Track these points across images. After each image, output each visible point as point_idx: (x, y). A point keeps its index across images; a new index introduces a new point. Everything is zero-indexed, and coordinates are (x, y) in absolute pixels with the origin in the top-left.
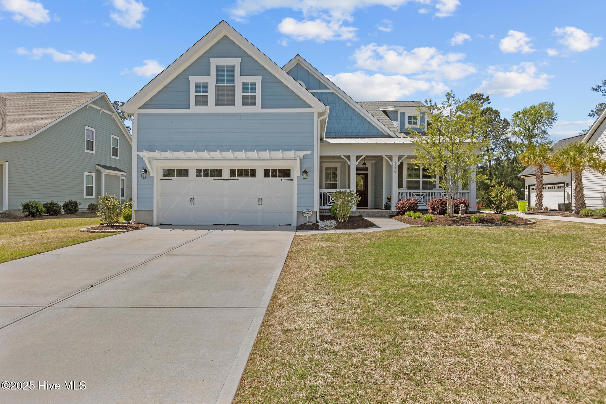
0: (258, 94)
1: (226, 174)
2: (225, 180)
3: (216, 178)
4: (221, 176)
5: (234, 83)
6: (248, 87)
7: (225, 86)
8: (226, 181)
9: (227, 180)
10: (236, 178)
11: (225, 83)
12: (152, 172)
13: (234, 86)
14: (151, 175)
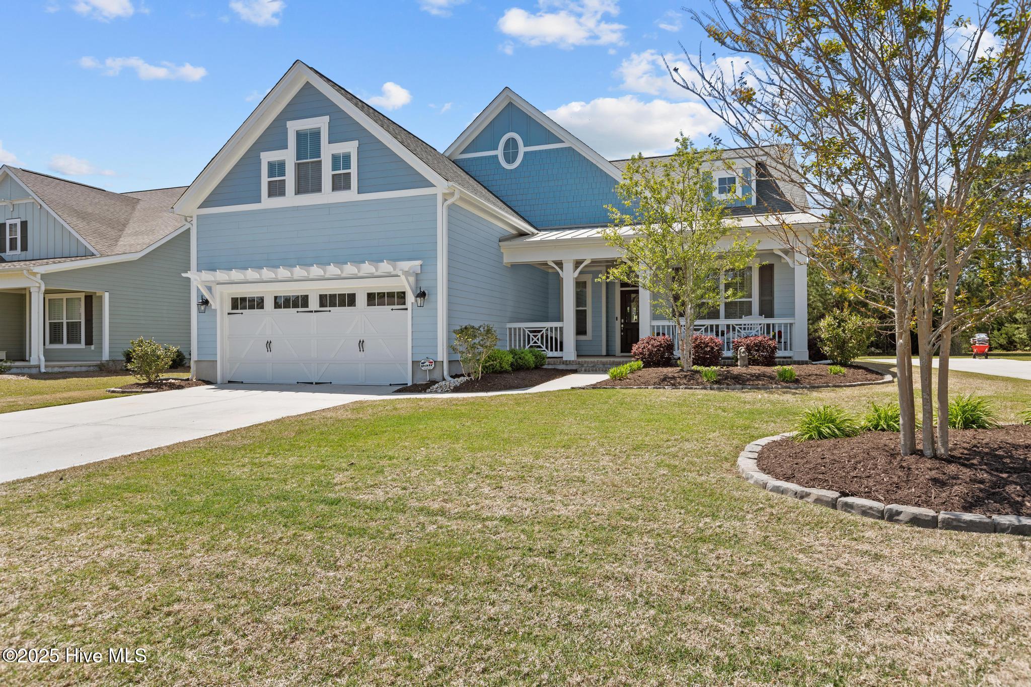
0: (354, 171)
1: (314, 304)
2: (312, 312)
3: (300, 309)
4: (307, 307)
5: (320, 157)
6: (340, 161)
7: (308, 163)
8: (314, 313)
9: (315, 311)
10: (328, 309)
11: (307, 158)
12: (214, 304)
13: (320, 161)
14: (213, 307)
